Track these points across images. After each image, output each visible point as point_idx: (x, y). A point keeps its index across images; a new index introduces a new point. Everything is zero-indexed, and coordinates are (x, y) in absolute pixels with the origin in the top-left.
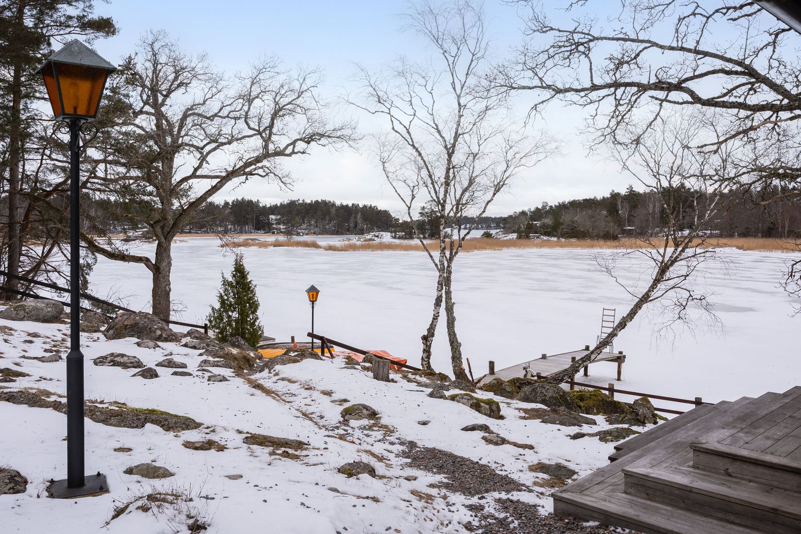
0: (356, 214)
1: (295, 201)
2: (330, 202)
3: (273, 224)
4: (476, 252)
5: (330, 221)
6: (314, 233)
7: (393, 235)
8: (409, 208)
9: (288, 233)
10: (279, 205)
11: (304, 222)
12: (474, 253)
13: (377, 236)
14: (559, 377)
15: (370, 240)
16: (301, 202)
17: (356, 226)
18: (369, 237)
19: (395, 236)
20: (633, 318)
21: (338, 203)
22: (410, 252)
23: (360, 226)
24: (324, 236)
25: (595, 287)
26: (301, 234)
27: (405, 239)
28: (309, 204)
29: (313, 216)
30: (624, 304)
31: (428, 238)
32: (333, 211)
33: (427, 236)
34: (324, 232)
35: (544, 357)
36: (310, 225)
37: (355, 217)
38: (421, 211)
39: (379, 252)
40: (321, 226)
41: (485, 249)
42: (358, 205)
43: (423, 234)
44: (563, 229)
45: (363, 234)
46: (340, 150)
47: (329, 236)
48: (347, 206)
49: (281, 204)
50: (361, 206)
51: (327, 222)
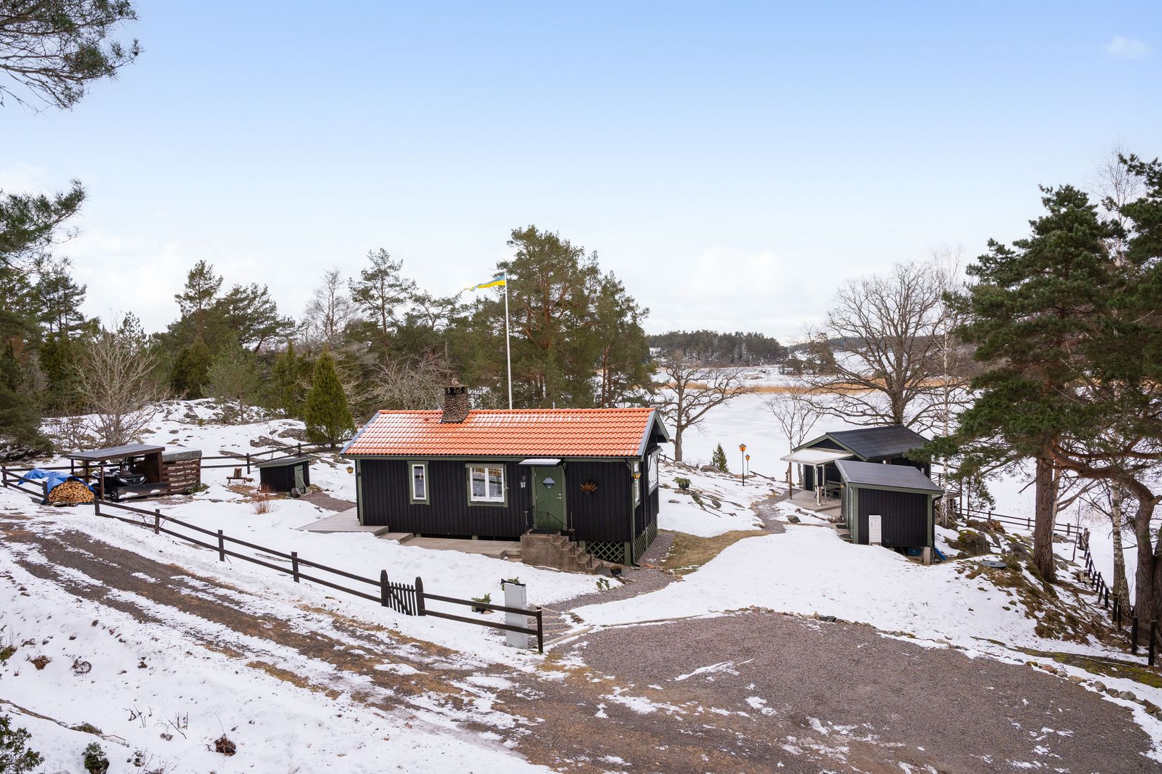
0: (741, 344)
2: (712, 333)
3: (653, 357)
5: (713, 352)
7: (781, 371)
17: (741, 357)
21: (720, 333)
23: (744, 357)
27: (794, 375)
28: (690, 335)
29: (694, 348)
31: (819, 374)
33: (817, 371)
34: (707, 364)
37: (740, 348)
40: (704, 359)
42: (742, 333)
43: (813, 368)
45: (748, 366)
48: (730, 335)
50: (745, 334)
51: (710, 354)
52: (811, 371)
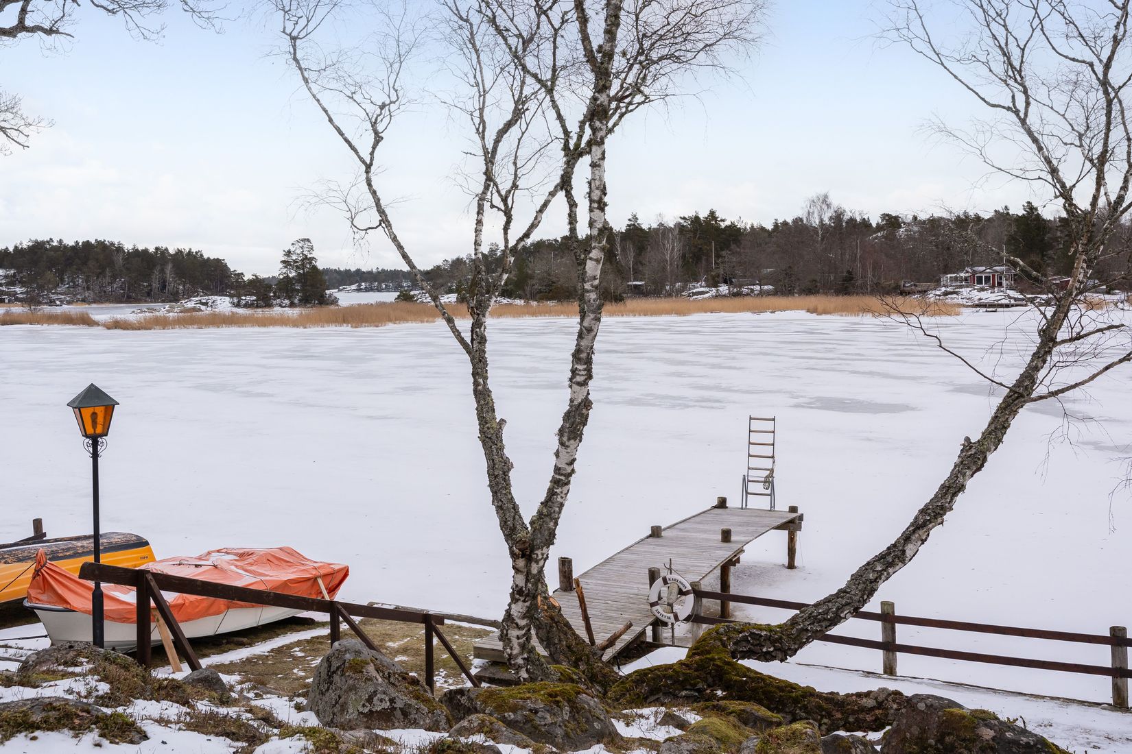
0: (164, 264)
1: (43, 243)
2: (112, 244)
4: (391, 326)
5: (114, 277)
6: (84, 301)
7: (235, 300)
8: (368, 167)
9: (31, 300)
10: (11, 249)
11: (62, 281)
12: (386, 327)
13: (206, 304)
14: (826, 612)
15: (194, 309)
16: (55, 244)
17: (164, 287)
18: (190, 305)
19: (239, 302)
20: (1000, 441)
21: (128, 246)
22: (271, 329)
23: (170, 286)
24: (103, 306)
25: (627, 380)
26: (58, 303)
27: (258, 307)
28: (73, 247)
29: (79, 269)
30: (694, 406)
31: (299, 306)
32: (119, 260)
33: (296, 301)
34: (103, 298)
35: (656, 532)
36: (75, 286)
37: (162, 271)
38: (285, 258)
39: (212, 331)
40: (97, 288)
41: (406, 320)
42: (166, 249)
43: (289, 298)
44: (533, 285)
45: (177, 301)
46: (154, 36)
47: (111, 305)
48: (146, 251)
49: (16, 247)
50: (172, 251)
51: (108, 280)
52: (287, 302)
